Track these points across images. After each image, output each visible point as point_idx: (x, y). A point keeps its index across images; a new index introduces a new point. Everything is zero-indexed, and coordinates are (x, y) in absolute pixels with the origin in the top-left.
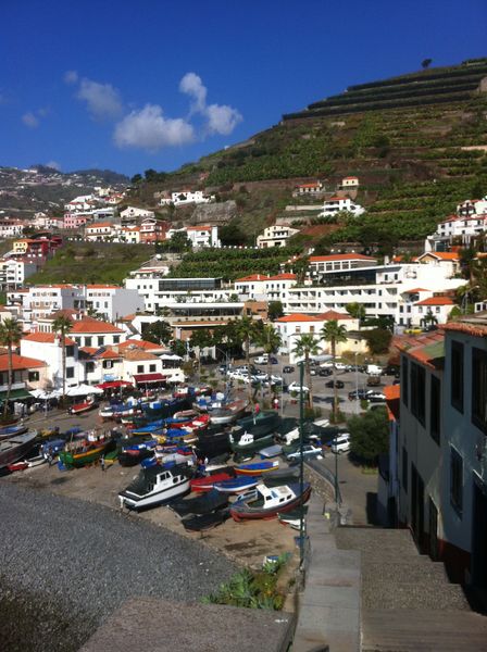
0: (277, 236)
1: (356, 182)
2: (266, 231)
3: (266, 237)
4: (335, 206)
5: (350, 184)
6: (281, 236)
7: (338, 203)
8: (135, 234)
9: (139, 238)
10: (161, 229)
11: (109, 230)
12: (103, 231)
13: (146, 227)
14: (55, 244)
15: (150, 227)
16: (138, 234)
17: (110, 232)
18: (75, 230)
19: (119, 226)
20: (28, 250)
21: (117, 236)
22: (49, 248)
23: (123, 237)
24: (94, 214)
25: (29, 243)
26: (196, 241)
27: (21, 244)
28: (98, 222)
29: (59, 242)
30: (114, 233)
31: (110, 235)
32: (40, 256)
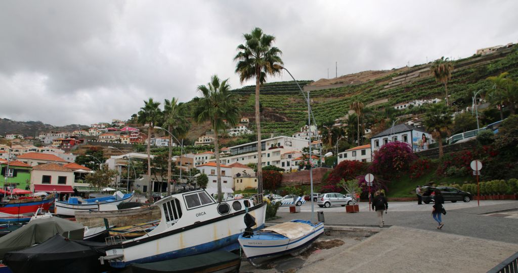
0: (205, 142)
1: (248, 121)
2: (200, 139)
3: (200, 142)
4: (237, 129)
5: (245, 121)
6: (208, 142)
7: (239, 128)
8: (127, 139)
9: (128, 141)
10: (142, 137)
11: (112, 137)
12: (109, 137)
13: (134, 136)
14: (79, 142)
15: (135, 136)
16: (128, 139)
17: (113, 138)
18: (94, 137)
19: (119, 136)
20: (62, 144)
21: (117, 140)
22: (75, 144)
23: (120, 141)
24: (106, 129)
25: (62, 141)
26: (161, 143)
27: (58, 141)
28: (107, 133)
29: (82, 141)
30: (115, 139)
31: (113, 140)
32: (69, 147)
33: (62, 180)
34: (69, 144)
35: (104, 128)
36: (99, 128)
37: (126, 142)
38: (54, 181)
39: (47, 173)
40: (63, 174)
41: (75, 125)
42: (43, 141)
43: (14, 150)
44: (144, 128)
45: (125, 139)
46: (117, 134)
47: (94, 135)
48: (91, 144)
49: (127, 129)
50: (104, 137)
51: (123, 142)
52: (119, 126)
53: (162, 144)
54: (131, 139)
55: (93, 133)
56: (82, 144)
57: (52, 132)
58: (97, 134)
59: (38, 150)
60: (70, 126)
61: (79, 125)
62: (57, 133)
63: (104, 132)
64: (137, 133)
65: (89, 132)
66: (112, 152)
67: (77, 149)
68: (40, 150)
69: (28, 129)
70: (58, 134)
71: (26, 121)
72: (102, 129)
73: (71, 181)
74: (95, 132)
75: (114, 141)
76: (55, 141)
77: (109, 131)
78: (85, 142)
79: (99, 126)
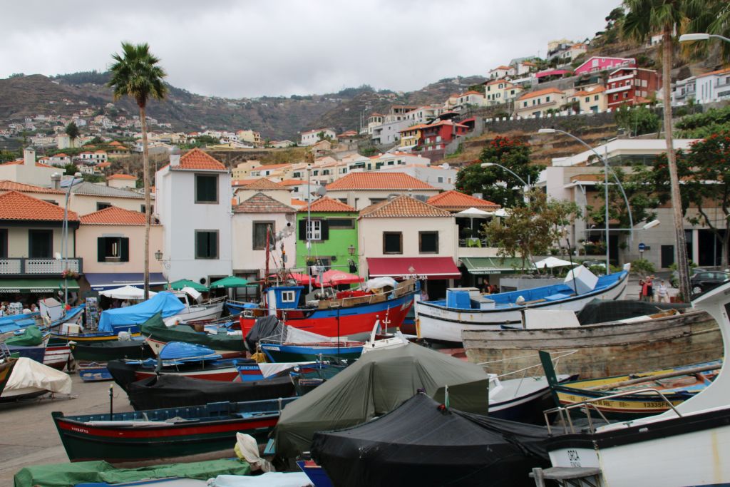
8: (596, 98)
9: (602, 106)
10: (645, 83)
11: (553, 97)
12: (543, 101)
13: (617, 84)
14: (463, 129)
15: (623, 83)
16: (601, 97)
17: (554, 103)
18: (499, 106)
19: (571, 92)
20: (422, 141)
21: (566, 107)
22: (452, 136)
23: (576, 107)
24: (533, 78)
25: (422, 130)
26: (715, 93)
27: (410, 132)
28: (537, 89)
29: (471, 125)
30: (561, 102)
31: (554, 108)
32: (438, 148)
33: (429, 241)
34: (439, 139)
35: (525, 75)
36: (513, 78)
37: (594, 108)
38: (411, 248)
39: (393, 226)
40: (429, 226)
41: (450, 80)
42: (379, 139)
43: (321, 170)
44: (651, 51)
45: (592, 98)
46: (565, 87)
47: (501, 100)
48: (495, 131)
49: (595, 63)
50: (530, 104)
51: (586, 109)
52: (569, 60)
53: (720, 95)
54: (610, 95)
55: (499, 95)
56: (470, 135)
57: (397, 111)
58: (510, 96)
59: (369, 165)
60: (436, 86)
61: (460, 78)
62: (407, 111)
63: (526, 88)
64: (627, 72)
65: (487, 93)
66: (555, 145)
67: (460, 149)
68: (373, 165)
69: (343, 111)
70: (410, 114)
71: (336, 92)
72: (522, 80)
73: (449, 245)
74: (502, 91)
75: (557, 111)
76: (405, 133)
77: (542, 80)
78: (479, 125)
79: (512, 72)
